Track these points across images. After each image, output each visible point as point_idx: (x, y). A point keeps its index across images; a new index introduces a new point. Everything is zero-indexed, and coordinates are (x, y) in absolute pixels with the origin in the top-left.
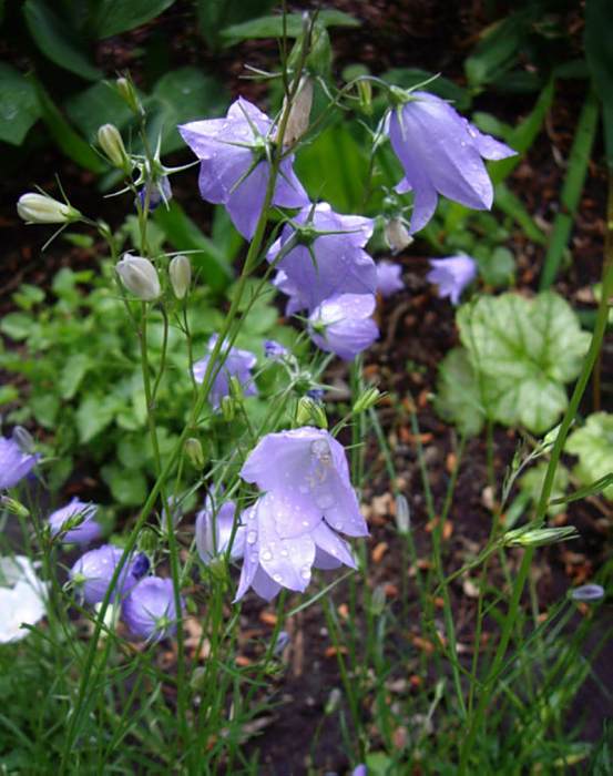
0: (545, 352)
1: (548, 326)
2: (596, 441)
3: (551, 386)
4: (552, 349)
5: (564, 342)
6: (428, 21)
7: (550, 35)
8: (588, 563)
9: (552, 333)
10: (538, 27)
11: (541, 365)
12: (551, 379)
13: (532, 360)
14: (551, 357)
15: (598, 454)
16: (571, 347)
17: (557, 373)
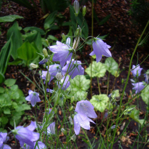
0: (80, 85)
1: (80, 79)
2: (95, 101)
3: (83, 92)
4: (81, 84)
5: (84, 82)
6: (30, 15)
7: (61, 17)
8: (94, 128)
9: (81, 80)
10: (58, 15)
11: (80, 88)
12: (83, 90)
13: (78, 87)
14: (82, 86)
15: (96, 104)
16: (85, 83)
17: (84, 89)
